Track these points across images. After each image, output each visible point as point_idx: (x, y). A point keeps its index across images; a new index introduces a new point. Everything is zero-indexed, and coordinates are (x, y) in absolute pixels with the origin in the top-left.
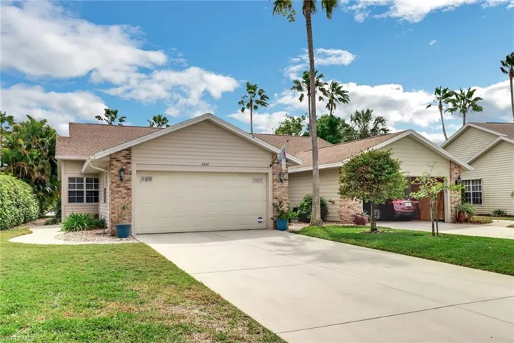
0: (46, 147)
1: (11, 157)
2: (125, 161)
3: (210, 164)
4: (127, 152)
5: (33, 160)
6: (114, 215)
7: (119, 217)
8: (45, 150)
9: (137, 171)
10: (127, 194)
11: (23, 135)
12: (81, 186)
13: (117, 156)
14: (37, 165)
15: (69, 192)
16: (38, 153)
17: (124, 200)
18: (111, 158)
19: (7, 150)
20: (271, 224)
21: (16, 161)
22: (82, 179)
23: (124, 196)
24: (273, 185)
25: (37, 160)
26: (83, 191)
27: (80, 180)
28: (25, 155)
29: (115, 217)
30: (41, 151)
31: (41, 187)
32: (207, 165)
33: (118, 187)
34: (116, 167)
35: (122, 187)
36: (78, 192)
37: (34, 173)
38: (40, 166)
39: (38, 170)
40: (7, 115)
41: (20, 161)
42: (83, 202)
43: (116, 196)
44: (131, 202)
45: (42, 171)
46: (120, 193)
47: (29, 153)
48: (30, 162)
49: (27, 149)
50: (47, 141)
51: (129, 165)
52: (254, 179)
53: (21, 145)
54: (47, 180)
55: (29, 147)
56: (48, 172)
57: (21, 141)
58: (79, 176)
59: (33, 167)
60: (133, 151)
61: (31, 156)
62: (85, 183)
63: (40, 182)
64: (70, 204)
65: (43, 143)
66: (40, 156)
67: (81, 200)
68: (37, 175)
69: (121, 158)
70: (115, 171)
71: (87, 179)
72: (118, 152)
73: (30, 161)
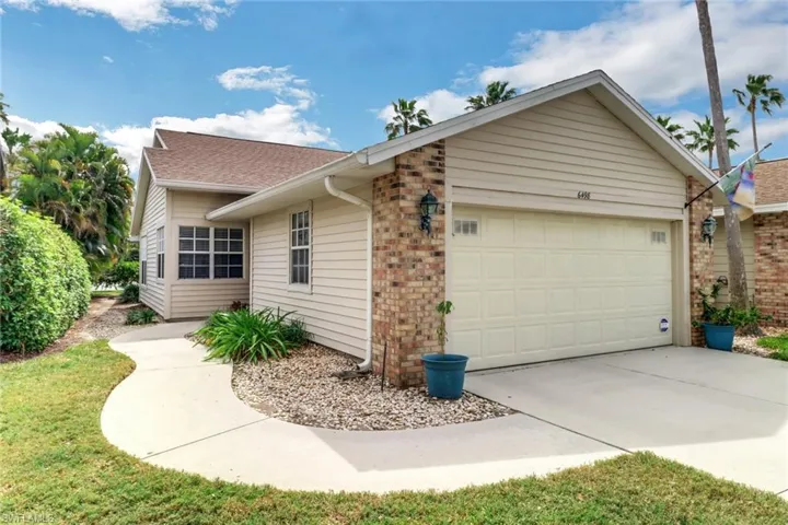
0: (101, 176)
1: (36, 193)
2: (430, 176)
3: (592, 197)
4: (435, 152)
5: (78, 197)
6: (405, 327)
7: (419, 333)
8: (99, 183)
9: (455, 206)
10: (435, 266)
11: (60, 154)
12: (205, 245)
13: (413, 161)
14: (85, 207)
15: (181, 255)
16: (86, 186)
17: (429, 283)
18: (397, 166)
19: (30, 178)
20: (687, 332)
21: (46, 199)
22: (208, 229)
23: (427, 273)
24: (691, 248)
25: (85, 198)
26: (208, 255)
27: (203, 232)
28: (64, 189)
29: (407, 332)
30: (91, 183)
31: (90, 245)
32: (585, 196)
33: (416, 248)
34: (410, 192)
35: (422, 248)
36: (197, 255)
37: (79, 221)
38: (91, 210)
39: (87, 216)
40: (20, 134)
41: (55, 199)
42: (208, 277)
43: (411, 272)
44: (443, 290)
45: (93, 218)
46: (419, 266)
47: (72, 185)
48: (73, 202)
49: (66, 180)
50: (102, 166)
51: (440, 188)
52: (654, 233)
53: (56, 172)
54: (102, 233)
55: (70, 176)
56: (102, 220)
57: (55, 164)
58: (201, 224)
59: (77, 210)
60: (447, 150)
61: (75, 191)
62: (212, 239)
63: (89, 237)
64: (182, 281)
65: (94, 170)
66: (90, 192)
67: (203, 273)
68: (85, 224)
69: (421, 168)
70: (408, 204)
71: (216, 230)
72: (416, 150)
73: (73, 200)
